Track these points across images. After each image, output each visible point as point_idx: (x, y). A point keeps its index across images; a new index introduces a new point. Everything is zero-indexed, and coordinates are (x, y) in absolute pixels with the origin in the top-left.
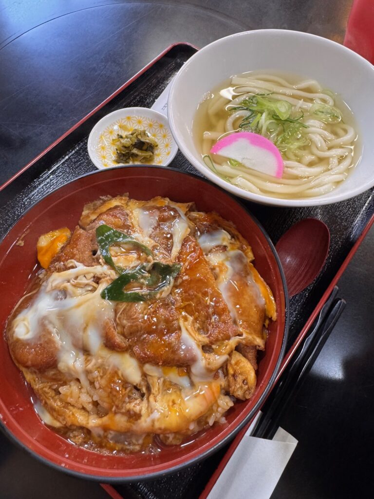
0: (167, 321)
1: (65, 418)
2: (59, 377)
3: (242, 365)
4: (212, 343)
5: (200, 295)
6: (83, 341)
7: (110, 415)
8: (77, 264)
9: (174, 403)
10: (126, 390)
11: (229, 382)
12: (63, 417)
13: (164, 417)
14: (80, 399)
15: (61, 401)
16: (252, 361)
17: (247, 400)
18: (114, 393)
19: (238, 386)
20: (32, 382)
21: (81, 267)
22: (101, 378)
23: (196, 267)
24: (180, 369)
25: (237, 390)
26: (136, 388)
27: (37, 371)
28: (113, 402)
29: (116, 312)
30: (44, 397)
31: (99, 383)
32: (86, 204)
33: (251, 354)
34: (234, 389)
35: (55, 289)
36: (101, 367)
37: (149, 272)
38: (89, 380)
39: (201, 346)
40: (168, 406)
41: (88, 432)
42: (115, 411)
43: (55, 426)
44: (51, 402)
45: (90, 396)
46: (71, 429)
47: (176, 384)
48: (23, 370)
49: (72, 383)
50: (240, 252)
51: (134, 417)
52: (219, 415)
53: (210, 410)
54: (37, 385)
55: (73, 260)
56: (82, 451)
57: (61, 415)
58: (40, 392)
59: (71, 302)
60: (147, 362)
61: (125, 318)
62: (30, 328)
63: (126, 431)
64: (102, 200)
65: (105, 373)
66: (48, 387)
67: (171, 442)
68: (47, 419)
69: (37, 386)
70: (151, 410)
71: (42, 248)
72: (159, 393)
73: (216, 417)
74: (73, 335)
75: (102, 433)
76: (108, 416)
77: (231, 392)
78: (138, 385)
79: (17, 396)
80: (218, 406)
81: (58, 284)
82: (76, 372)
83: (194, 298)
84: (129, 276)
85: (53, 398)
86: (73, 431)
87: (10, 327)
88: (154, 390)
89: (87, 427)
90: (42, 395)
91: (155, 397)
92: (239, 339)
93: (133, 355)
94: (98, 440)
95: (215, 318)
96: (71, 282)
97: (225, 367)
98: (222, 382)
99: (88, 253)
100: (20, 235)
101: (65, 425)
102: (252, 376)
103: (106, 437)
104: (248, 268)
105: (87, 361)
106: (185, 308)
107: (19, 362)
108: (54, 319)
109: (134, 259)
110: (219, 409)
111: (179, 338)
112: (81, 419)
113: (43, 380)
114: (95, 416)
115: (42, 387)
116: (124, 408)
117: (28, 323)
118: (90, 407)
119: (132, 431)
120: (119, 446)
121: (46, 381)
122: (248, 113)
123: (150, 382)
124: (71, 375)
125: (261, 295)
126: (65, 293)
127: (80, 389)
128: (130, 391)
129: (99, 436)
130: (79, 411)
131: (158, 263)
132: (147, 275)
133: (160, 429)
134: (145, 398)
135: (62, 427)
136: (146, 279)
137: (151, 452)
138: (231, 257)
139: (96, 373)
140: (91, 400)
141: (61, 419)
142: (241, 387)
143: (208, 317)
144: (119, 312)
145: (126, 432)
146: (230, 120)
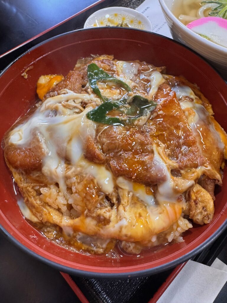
0: (142, 144)
1: (42, 215)
2: (42, 179)
3: (202, 194)
4: (181, 168)
5: (172, 128)
6: (66, 151)
7: (81, 217)
8: (68, 91)
9: (140, 215)
10: (99, 197)
11: (190, 206)
12: (40, 214)
13: (131, 226)
14: (57, 200)
15: (41, 200)
16: (211, 192)
17: (205, 225)
18: (88, 198)
19: (198, 211)
20: (19, 181)
21: (71, 94)
22: (78, 184)
23: (170, 106)
24: (148, 188)
25: (197, 214)
26: (107, 198)
27: (24, 172)
28: (86, 206)
29: (97, 131)
30: (27, 195)
31: (76, 188)
32: (79, 59)
33: (211, 187)
34: (195, 213)
35: (47, 109)
36: (79, 175)
37: (129, 104)
38: (67, 185)
39: (170, 170)
40: (136, 217)
41: (59, 229)
42: (87, 214)
43: (33, 221)
44: (32, 200)
45: (66, 199)
46: (46, 226)
47: (142, 201)
48: (13, 170)
49: (52, 187)
50: (203, 106)
51: (103, 222)
52: (177, 234)
53: (171, 228)
54: (21, 184)
55: (65, 89)
56: (53, 245)
57: (39, 212)
58: (24, 190)
59: (60, 119)
60: (121, 175)
61: (105, 137)
62: (23, 136)
63: (93, 234)
64: (93, 57)
65: (81, 180)
66: (32, 187)
67: (131, 250)
68: (27, 213)
69: (23, 185)
70: (120, 217)
71: (41, 85)
72: (128, 204)
73: (175, 236)
74: (58, 146)
75: (71, 233)
76: (79, 218)
77: (191, 216)
78: (110, 196)
79: (5, 192)
80: (178, 226)
81: (51, 104)
82: (57, 177)
83: (166, 130)
84: (111, 104)
85: (34, 197)
86: (48, 227)
87: (7, 136)
88: (124, 201)
89: (60, 225)
90: (26, 193)
91: (124, 208)
92: (205, 170)
93: (109, 168)
94: (68, 238)
95: (184, 148)
96: (62, 103)
97: (188, 193)
98: (184, 205)
99: (78, 85)
100: (25, 68)
101: (41, 221)
102: (211, 205)
103: (75, 237)
104: (210, 119)
105: (68, 169)
106: (158, 136)
107: (10, 163)
108: (43, 130)
109: (117, 93)
110: (179, 229)
111: (152, 159)
112: (55, 217)
113: (28, 180)
114: (68, 217)
115: (26, 186)
116: (95, 213)
117: (22, 133)
118: (64, 209)
119: (99, 234)
120: (84, 247)
121: (30, 182)
122: (216, 5)
123: (121, 194)
124: (52, 179)
125: (221, 141)
126: (56, 111)
127: (58, 192)
128: (102, 199)
129: (69, 235)
130: (55, 211)
131: (138, 96)
132: (127, 105)
133: (126, 236)
134: (115, 207)
135: (39, 223)
136: (126, 109)
137: (113, 256)
138: (197, 108)
139: (74, 179)
140: (66, 203)
141: (38, 215)
142: (201, 213)
143: (179, 146)
144: (100, 132)
145: (92, 236)
146: (201, 10)
